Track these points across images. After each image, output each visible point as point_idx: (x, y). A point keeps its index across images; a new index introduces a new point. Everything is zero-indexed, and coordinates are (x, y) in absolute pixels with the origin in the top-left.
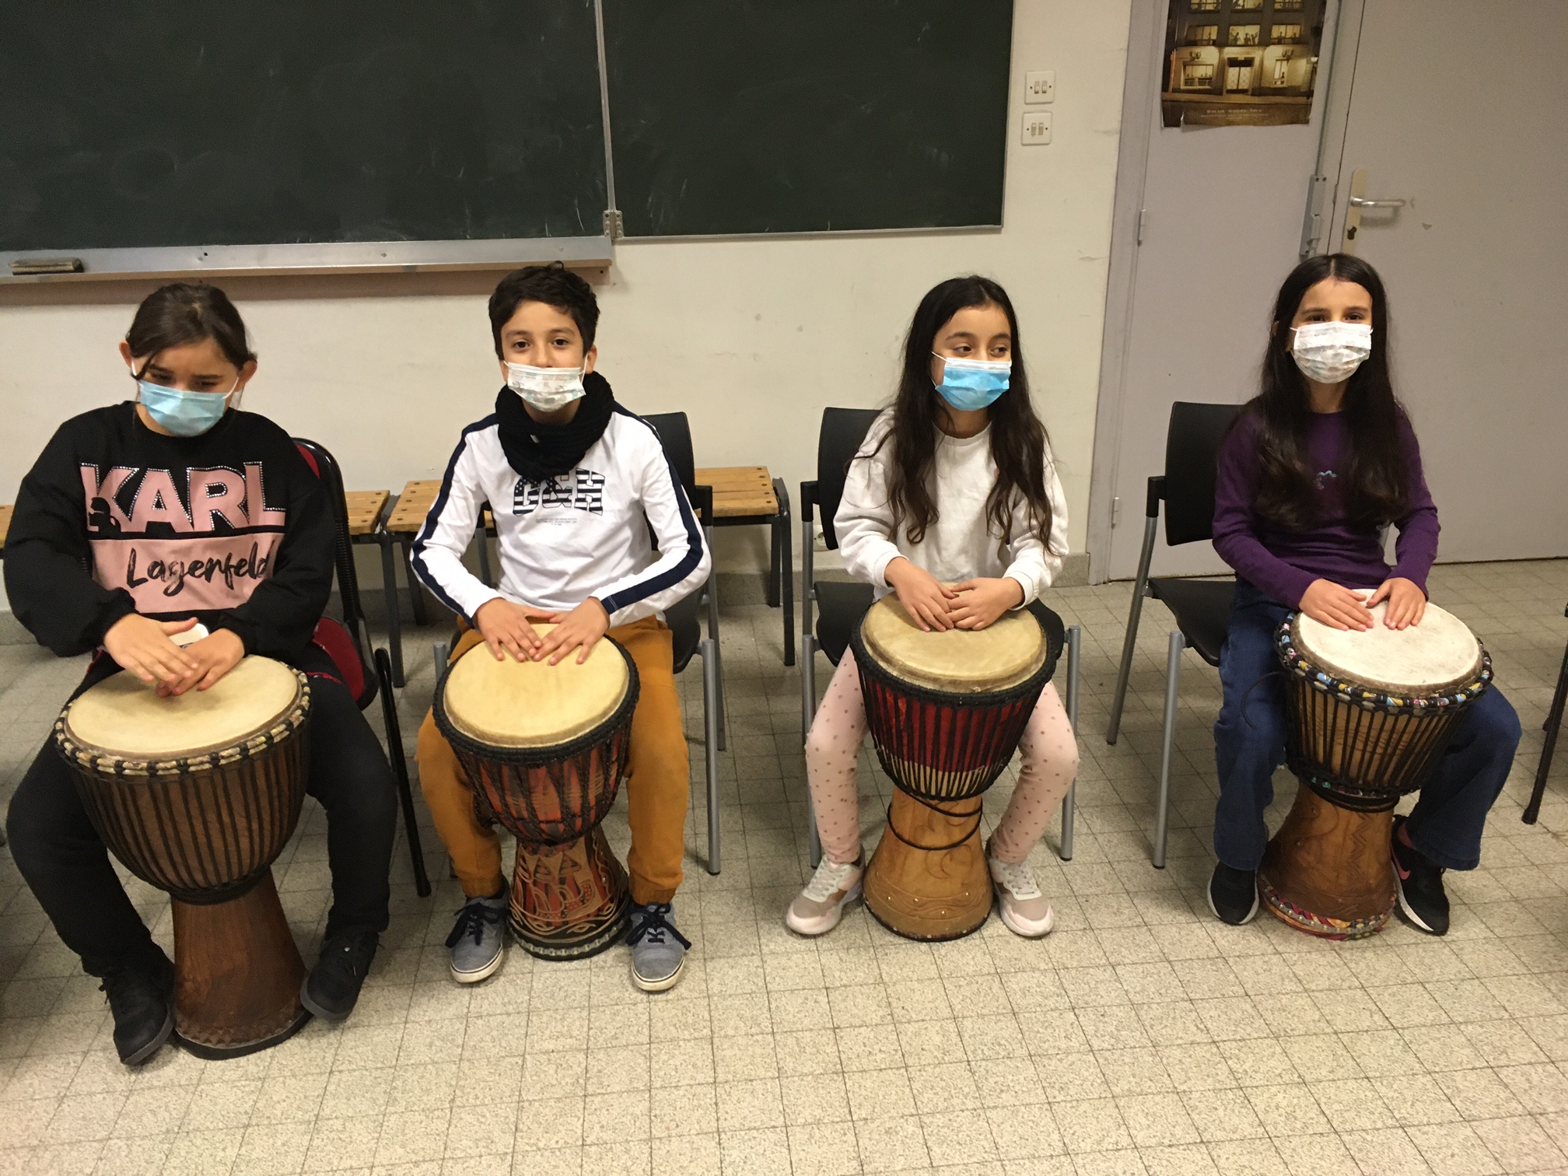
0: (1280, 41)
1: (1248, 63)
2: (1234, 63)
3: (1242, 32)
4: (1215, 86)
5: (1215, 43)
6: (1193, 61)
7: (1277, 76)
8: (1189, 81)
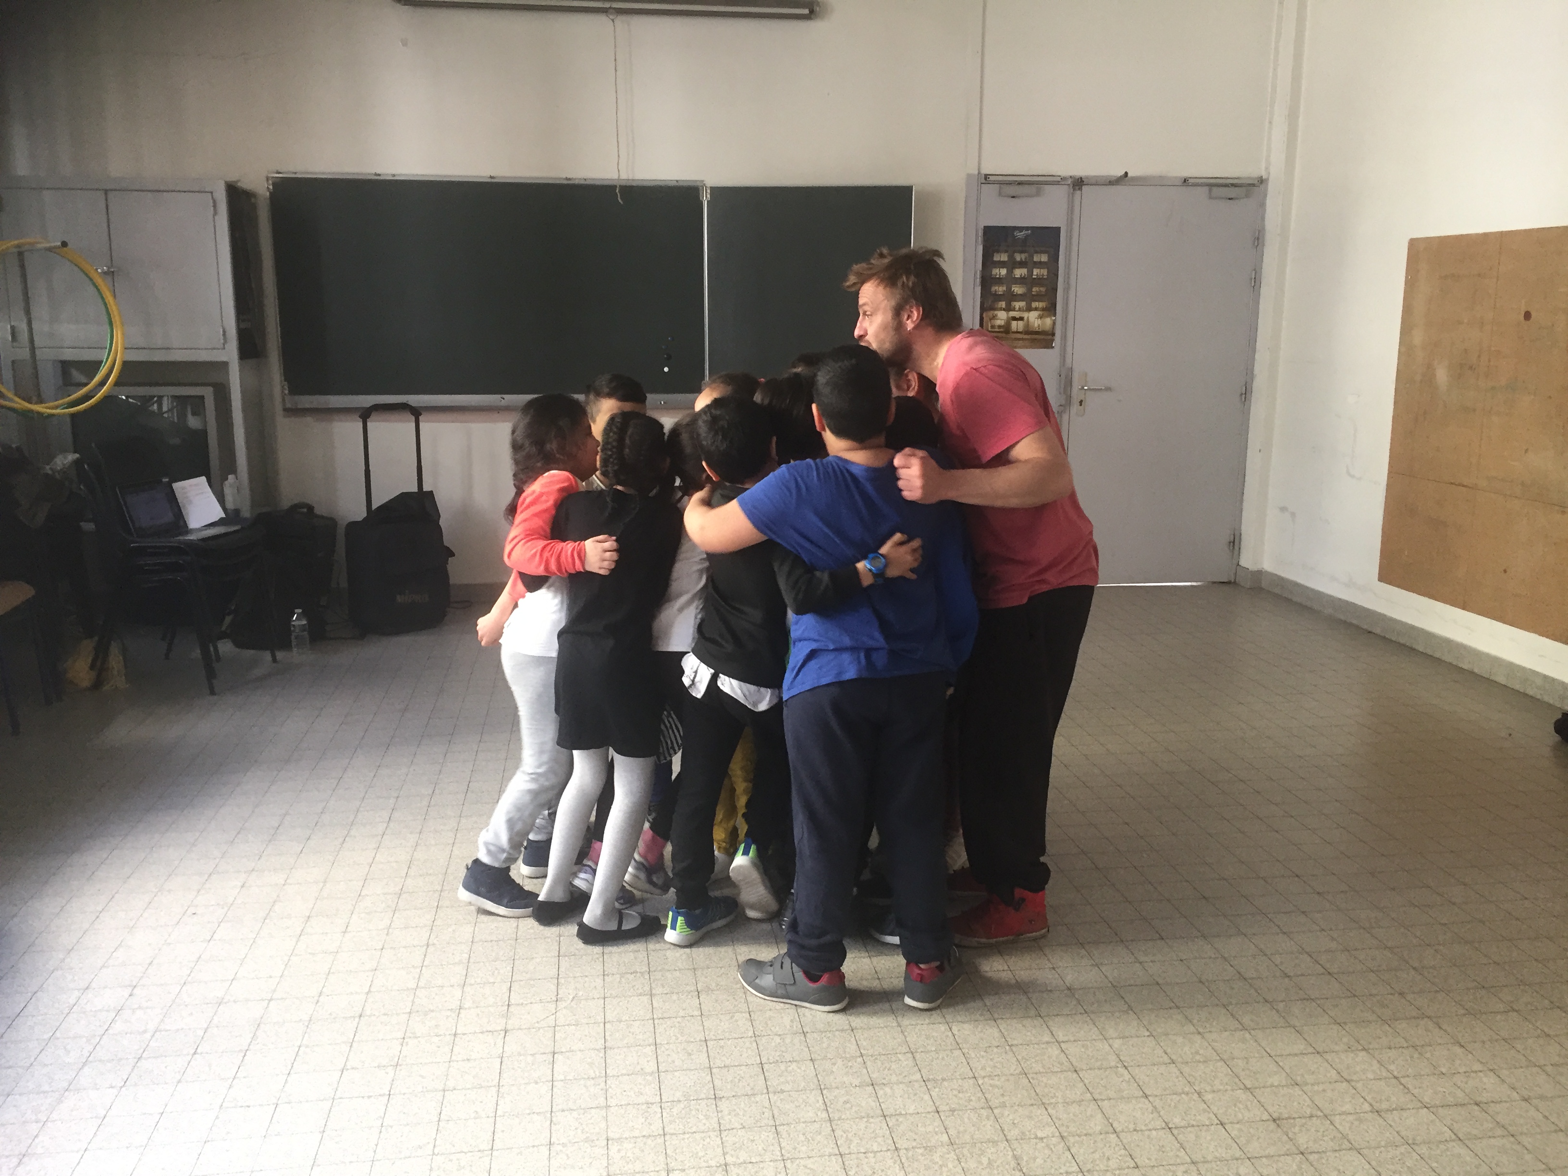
0: (1036, 309)
1: (1021, 319)
2: (1014, 319)
3: (1017, 305)
4: (1006, 329)
5: (1004, 310)
6: (994, 317)
7: (1036, 325)
8: (993, 327)
